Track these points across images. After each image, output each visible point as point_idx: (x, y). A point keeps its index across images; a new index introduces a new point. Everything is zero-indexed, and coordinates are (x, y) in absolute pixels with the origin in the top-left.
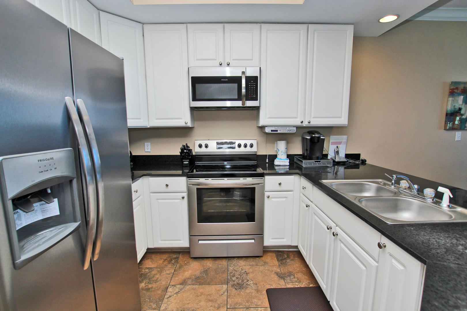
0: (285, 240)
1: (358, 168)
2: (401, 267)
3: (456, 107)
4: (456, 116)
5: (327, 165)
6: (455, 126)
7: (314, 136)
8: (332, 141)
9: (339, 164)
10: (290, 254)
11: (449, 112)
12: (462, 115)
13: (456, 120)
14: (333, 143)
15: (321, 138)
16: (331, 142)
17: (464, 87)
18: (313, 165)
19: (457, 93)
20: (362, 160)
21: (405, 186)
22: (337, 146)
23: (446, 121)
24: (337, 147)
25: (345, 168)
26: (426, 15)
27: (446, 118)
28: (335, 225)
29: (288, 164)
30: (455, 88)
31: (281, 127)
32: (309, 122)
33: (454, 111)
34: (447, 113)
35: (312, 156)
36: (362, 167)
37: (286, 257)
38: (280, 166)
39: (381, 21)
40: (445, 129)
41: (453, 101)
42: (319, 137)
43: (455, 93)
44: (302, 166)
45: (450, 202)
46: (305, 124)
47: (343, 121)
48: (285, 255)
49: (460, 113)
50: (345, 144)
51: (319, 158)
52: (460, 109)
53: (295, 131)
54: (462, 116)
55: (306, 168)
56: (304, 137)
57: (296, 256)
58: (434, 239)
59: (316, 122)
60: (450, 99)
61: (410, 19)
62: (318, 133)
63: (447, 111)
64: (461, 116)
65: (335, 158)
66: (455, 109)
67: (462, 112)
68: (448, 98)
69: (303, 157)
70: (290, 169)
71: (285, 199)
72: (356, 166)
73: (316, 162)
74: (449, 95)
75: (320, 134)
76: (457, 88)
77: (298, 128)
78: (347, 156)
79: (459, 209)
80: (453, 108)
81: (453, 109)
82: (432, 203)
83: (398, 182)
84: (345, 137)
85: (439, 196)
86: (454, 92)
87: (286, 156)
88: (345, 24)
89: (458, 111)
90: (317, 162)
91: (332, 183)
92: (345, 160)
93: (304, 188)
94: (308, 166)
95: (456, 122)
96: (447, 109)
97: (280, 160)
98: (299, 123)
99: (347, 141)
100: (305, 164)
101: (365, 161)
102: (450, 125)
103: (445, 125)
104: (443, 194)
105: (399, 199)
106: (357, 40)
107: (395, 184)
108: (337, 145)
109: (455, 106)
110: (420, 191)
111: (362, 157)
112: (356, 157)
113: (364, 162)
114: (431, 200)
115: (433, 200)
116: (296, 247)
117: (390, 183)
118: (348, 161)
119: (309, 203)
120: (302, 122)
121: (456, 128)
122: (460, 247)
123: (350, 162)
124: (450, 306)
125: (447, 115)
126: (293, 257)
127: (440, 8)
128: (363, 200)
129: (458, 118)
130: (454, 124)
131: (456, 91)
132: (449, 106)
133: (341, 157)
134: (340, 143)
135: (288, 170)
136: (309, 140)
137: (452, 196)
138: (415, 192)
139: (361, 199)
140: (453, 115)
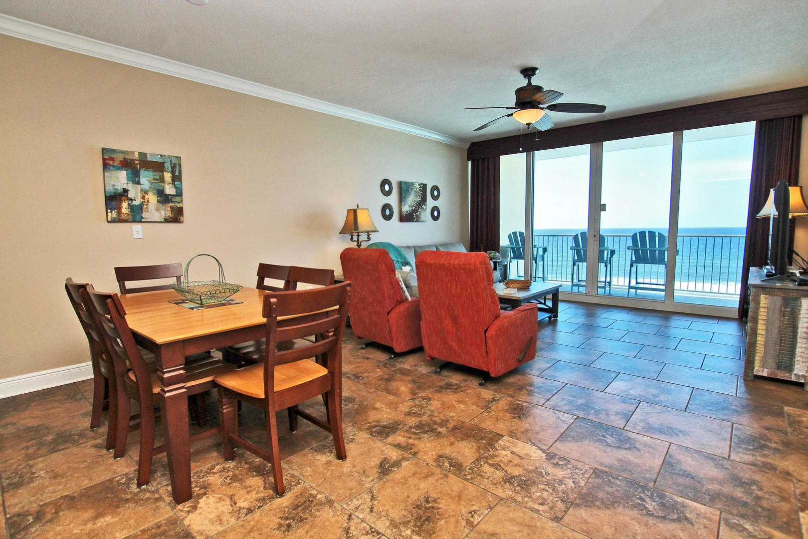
3: (116, 187)
4: (121, 201)
6: (123, 217)
11: (108, 194)
12: (131, 200)
13: (122, 207)
17: (125, 159)
19: (114, 166)
23: (106, 208)
27: (105, 202)
33: (114, 193)
34: (105, 195)
40: (108, 222)
43: (111, 165)
49: (127, 196)
52: (126, 191)
54: (132, 202)
63: (106, 192)
64: (130, 202)
67: (131, 195)
68: (104, 172)
74: (104, 168)
81: (115, 191)
86: (109, 164)
89: (123, 194)
95: (124, 211)
96: (104, 189)
102: (113, 214)
103: (106, 214)
109: (114, 185)
121: (125, 219)
125: (106, 197)
129: (125, 204)
130: (119, 212)
131: (112, 162)
132: (109, 185)
140: (114, 199)
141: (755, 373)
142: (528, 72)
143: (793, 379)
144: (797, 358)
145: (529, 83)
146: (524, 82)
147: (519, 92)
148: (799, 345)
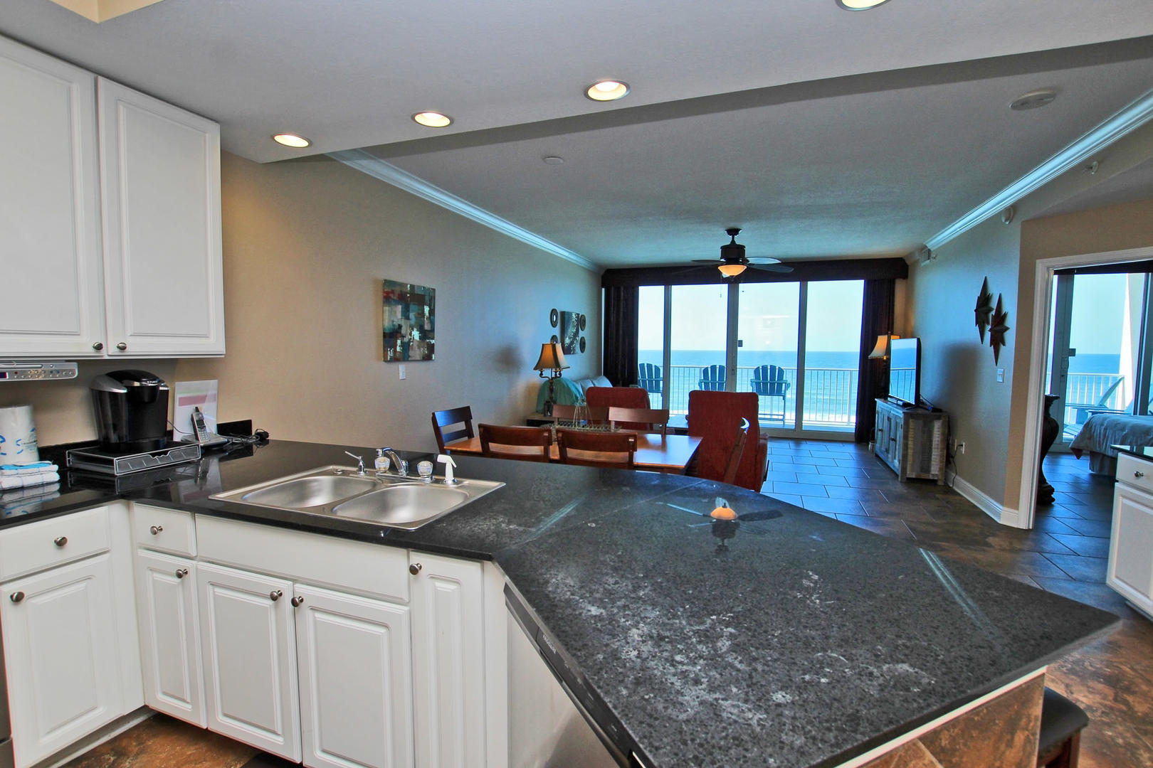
0: (101, 709)
1: (251, 454)
2: (452, 587)
3: (394, 323)
4: (397, 339)
5: (185, 458)
6: (398, 356)
7: (137, 384)
8: (181, 396)
9: (208, 451)
10: (124, 744)
11: (387, 331)
12: (403, 337)
13: (397, 345)
14: (185, 401)
15: (161, 388)
16: (180, 399)
17: (401, 291)
18: (146, 466)
19: (393, 299)
20: (258, 434)
21: (384, 466)
22: (197, 408)
23: (384, 347)
24: (197, 410)
25: (221, 460)
26: (359, 162)
27: (384, 341)
28: (291, 583)
29: (57, 477)
30: (390, 290)
31: (17, 361)
32: (123, 348)
34: (384, 333)
35: (136, 441)
36: (259, 453)
37: (112, 759)
38: (22, 488)
39: (278, 138)
40: (386, 361)
41: (390, 312)
42: (155, 389)
43: (391, 299)
44: (113, 476)
45: (455, 476)
46: (110, 352)
47: (213, 344)
48: (107, 757)
49: (401, 333)
50: (215, 400)
51: (161, 445)
52: (400, 327)
53: (74, 374)
54: (404, 339)
55: (125, 478)
56: (102, 389)
57: (145, 738)
58: (475, 527)
59: (141, 347)
60: (387, 308)
61: (331, 156)
62: (153, 378)
63: (384, 329)
64: (402, 339)
65: (197, 439)
66: (394, 325)
67: (403, 331)
68: (383, 306)
69: (104, 447)
70: (62, 491)
71: (82, 586)
72: (246, 451)
73: (153, 455)
74: (384, 302)
75: (158, 378)
76: (393, 292)
77: (83, 363)
78: (223, 429)
79: (467, 482)
80: (391, 323)
81: (392, 327)
82: (432, 483)
83: (370, 464)
84: (213, 383)
85: (439, 470)
86: (390, 297)
87: (35, 455)
88: (198, 114)
89: (398, 330)
90: (159, 454)
91: (245, 495)
92: (222, 439)
93: (156, 531)
94: (132, 469)
95: (398, 349)
96: (383, 326)
97: (21, 471)
98: (87, 351)
99: (218, 392)
100: (121, 466)
101: (266, 434)
102: (390, 353)
103: (384, 353)
104: (444, 465)
105: (387, 491)
106: (228, 158)
107: (365, 467)
108: (194, 407)
109: (393, 321)
110: (412, 470)
111: (255, 428)
112: (243, 428)
113: (263, 438)
114: (429, 479)
115: (432, 478)
116: (145, 709)
117: (355, 469)
118: (228, 442)
119: (183, 564)
120: (99, 347)
122: (503, 525)
123: (233, 443)
124: (543, 584)
125: (385, 335)
126: (136, 746)
127: (382, 161)
128: (339, 509)
129: (399, 342)
130: (395, 351)
131: (391, 295)
132: (387, 321)
133: (210, 435)
134: (202, 399)
135: (58, 495)
136: (124, 398)
137: (455, 466)
138: (403, 472)
139: (334, 508)
140: (391, 336)
141: (908, 476)
142: (733, 232)
143: (931, 477)
144: (933, 463)
145: (733, 241)
146: (727, 240)
147: (724, 249)
148: (933, 453)
